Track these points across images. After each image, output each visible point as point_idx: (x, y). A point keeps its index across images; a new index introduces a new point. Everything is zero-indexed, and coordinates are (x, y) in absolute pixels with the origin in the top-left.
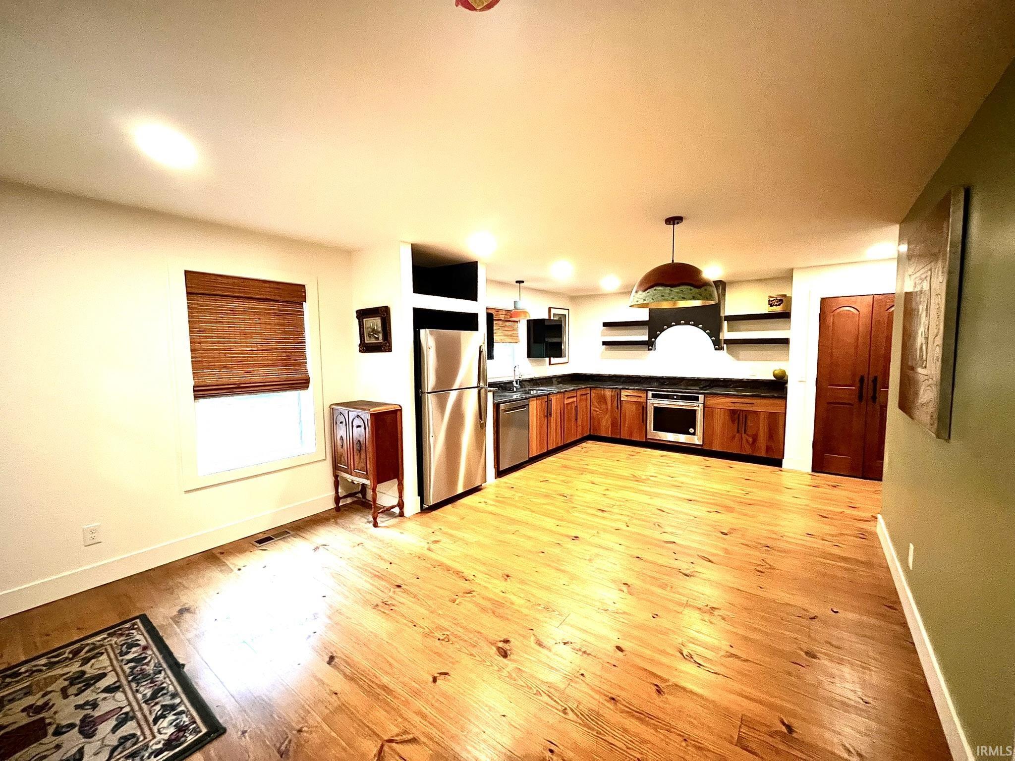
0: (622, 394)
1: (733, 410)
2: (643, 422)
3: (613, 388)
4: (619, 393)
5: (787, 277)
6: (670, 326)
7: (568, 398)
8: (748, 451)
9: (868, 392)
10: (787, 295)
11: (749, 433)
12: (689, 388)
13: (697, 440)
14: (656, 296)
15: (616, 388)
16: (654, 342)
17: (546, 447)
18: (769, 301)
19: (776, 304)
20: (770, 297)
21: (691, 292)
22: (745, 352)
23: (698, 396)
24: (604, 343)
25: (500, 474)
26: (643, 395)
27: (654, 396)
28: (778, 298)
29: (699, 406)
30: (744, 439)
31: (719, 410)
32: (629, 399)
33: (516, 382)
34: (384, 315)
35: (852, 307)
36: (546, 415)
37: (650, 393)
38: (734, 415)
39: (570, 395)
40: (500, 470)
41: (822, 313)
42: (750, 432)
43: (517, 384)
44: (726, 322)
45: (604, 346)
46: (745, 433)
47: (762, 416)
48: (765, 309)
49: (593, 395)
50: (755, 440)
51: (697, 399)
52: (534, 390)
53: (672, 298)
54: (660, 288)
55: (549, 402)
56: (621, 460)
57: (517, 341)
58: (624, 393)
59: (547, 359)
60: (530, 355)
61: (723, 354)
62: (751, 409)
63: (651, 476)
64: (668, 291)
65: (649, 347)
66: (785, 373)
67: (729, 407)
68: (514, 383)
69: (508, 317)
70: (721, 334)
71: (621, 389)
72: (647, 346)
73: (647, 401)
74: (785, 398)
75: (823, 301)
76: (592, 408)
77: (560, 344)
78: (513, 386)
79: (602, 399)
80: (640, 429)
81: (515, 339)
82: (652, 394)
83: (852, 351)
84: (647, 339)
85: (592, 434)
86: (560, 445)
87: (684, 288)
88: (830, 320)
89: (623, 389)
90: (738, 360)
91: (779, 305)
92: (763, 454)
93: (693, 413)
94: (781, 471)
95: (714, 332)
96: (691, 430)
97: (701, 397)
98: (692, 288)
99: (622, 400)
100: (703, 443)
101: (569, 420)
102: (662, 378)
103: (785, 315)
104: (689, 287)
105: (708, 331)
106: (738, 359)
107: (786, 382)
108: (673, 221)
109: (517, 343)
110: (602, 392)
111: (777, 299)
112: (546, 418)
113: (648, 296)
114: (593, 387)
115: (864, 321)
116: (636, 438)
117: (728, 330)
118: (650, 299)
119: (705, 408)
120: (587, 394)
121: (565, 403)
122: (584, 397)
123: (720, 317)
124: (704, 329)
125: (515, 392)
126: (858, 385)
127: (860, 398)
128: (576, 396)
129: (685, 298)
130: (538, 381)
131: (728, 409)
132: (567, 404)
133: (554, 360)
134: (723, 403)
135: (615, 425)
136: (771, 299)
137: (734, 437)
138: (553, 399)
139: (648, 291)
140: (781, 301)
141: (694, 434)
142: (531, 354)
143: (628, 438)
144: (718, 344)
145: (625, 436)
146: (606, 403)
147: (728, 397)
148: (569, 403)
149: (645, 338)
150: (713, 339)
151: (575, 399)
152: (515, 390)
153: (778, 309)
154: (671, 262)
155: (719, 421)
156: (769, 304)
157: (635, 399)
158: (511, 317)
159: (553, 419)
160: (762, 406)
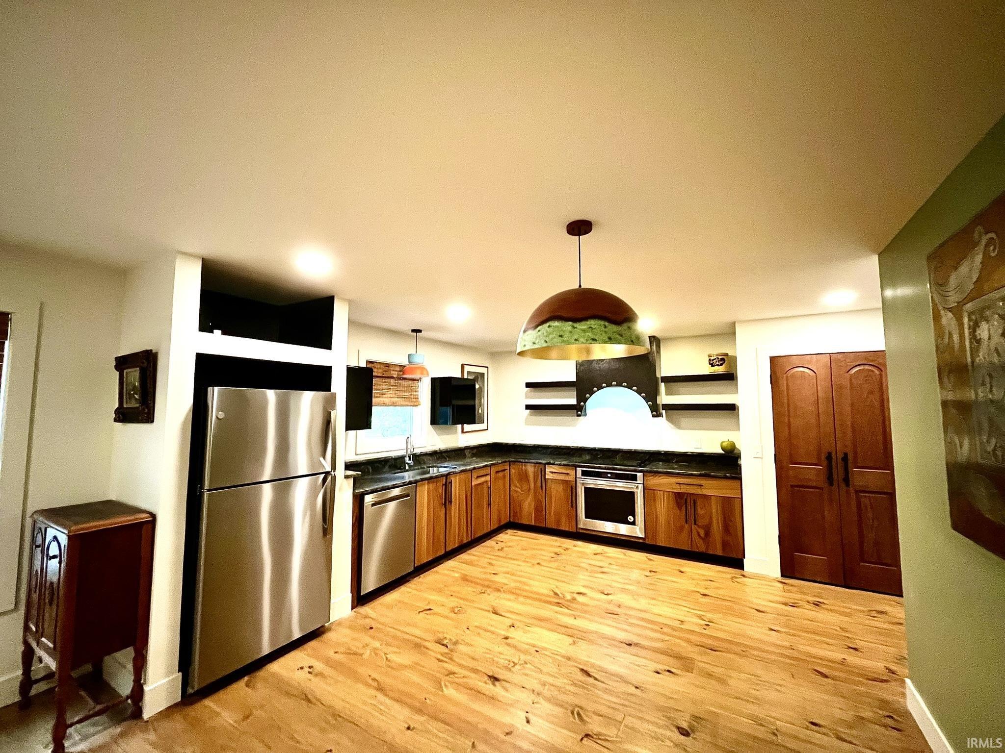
0: (546, 470)
1: (678, 493)
2: (572, 507)
3: (537, 463)
4: (543, 469)
5: (729, 333)
6: (600, 388)
7: (478, 477)
8: (701, 547)
9: (838, 473)
10: (729, 354)
11: (699, 524)
12: (626, 462)
13: (638, 531)
14: (551, 336)
15: (540, 463)
16: (582, 407)
17: (443, 546)
18: (710, 360)
19: (717, 363)
20: (710, 356)
21: (606, 330)
22: (686, 419)
23: (636, 475)
24: (528, 407)
25: (360, 599)
26: (572, 472)
27: (584, 473)
28: (720, 357)
29: (637, 487)
30: (694, 532)
31: (662, 492)
32: (555, 476)
33: (409, 457)
34: (143, 363)
35: (806, 368)
36: (443, 503)
37: (579, 470)
38: (680, 499)
39: (482, 472)
40: (362, 594)
41: (772, 374)
42: (702, 522)
43: (410, 460)
44: (663, 384)
45: (529, 411)
46: (695, 524)
47: (713, 501)
48: (706, 369)
49: (513, 471)
50: (708, 533)
51: (634, 478)
52: (435, 467)
53: (576, 340)
54: (556, 324)
55: (447, 486)
56: (543, 564)
57: (415, 404)
58: (549, 469)
59: (459, 426)
60: (434, 421)
61: (662, 421)
62: (699, 491)
63: (578, 593)
64: (569, 328)
65: (577, 412)
66: (735, 446)
67: (673, 489)
68: (407, 459)
69: (402, 373)
70: (658, 398)
71: (545, 464)
72: (576, 411)
73: (576, 479)
74: (740, 479)
75: (773, 359)
76: (513, 488)
77: (473, 408)
78: (405, 463)
79: (524, 477)
80: (569, 517)
81: (414, 402)
82: (582, 471)
83: (813, 421)
84: (575, 403)
85: (511, 520)
86: (465, 541)
87: (592, 323)
88: (783, 383)
89: (549, 464)
90: (679, 429)
91: (721, 365)
92: (719, 552)
93: (631, 495)
94: (744, 576)
95: (650, 396)
96: (630, 518)
97: (639, 475)
98: (607, 324)
99: (546, 478)
100: (645, 536)
101: (479, 506)
102: (594, 450)
103: (730, 377)
104: (602, 323)
105: (644, 394)
106: (679, 427)
107: (738, 457)
108: (579, 228)
109: (417, 406)
110: (524, 467)
111: (718, 358)
112: (444, 506)
113: (539, 336)
114: (512, 461)
115: (823, 386)
116: (564, 527)
117: (666, 393)
118: (543, 342)
119: (645, 491)
120: (504, 470)
121: (473, 484)
122: (501, 474)
123: (657, 378)
124: (639, 392)
125: (407, 471)
126: (825, 463)
127: (830, 479)
128: (490, 474)
129: (596, 340)
130: (443, 454)
131: (673, 492)
132: (475, 485)
133: (467, 427)
134: (667, 484)
135: (539, 510)
136: (712, 358)
137: (681, 528)
138: (455, 481)
139: (539, 328)
140: (723, 359)
141: (633, 523)
142: (436, 420)
143: (555, 527)
144: (656, 411)
145: (551, 524)
146: (528, 481)
147: (672, 476)
148: (479, 484)
149: (573, 401)
150: (650, 404)
151: (488, 478)
152: (407, 468)
153: (720, 370)
154: (577, 287)
155: (663, 508)
156: (710, 364)
157: (562, 477)
158: (403, 374)
159: (454, 509)
160: (713, 488)
